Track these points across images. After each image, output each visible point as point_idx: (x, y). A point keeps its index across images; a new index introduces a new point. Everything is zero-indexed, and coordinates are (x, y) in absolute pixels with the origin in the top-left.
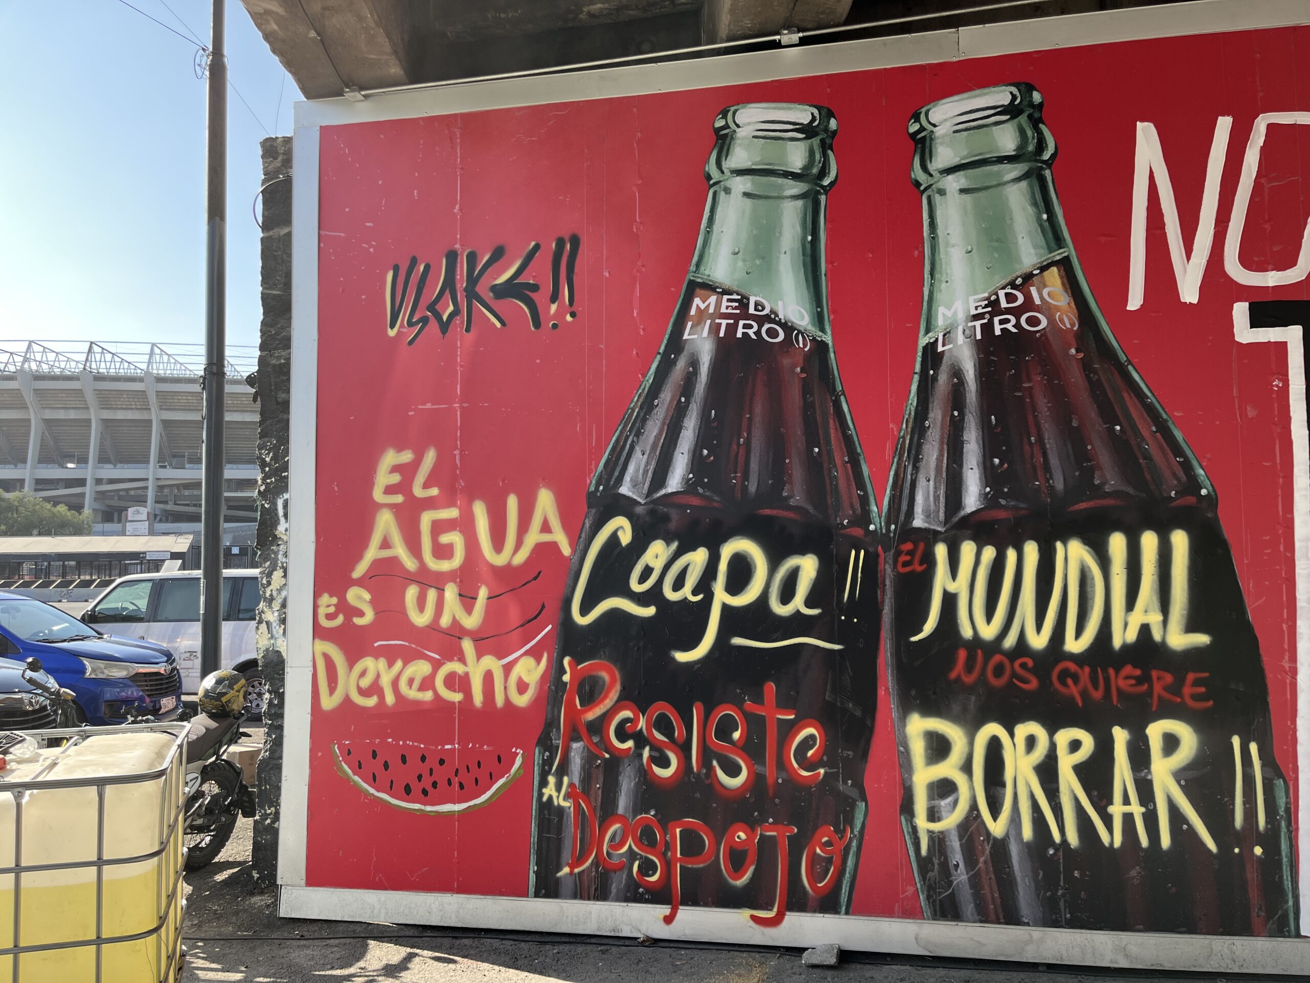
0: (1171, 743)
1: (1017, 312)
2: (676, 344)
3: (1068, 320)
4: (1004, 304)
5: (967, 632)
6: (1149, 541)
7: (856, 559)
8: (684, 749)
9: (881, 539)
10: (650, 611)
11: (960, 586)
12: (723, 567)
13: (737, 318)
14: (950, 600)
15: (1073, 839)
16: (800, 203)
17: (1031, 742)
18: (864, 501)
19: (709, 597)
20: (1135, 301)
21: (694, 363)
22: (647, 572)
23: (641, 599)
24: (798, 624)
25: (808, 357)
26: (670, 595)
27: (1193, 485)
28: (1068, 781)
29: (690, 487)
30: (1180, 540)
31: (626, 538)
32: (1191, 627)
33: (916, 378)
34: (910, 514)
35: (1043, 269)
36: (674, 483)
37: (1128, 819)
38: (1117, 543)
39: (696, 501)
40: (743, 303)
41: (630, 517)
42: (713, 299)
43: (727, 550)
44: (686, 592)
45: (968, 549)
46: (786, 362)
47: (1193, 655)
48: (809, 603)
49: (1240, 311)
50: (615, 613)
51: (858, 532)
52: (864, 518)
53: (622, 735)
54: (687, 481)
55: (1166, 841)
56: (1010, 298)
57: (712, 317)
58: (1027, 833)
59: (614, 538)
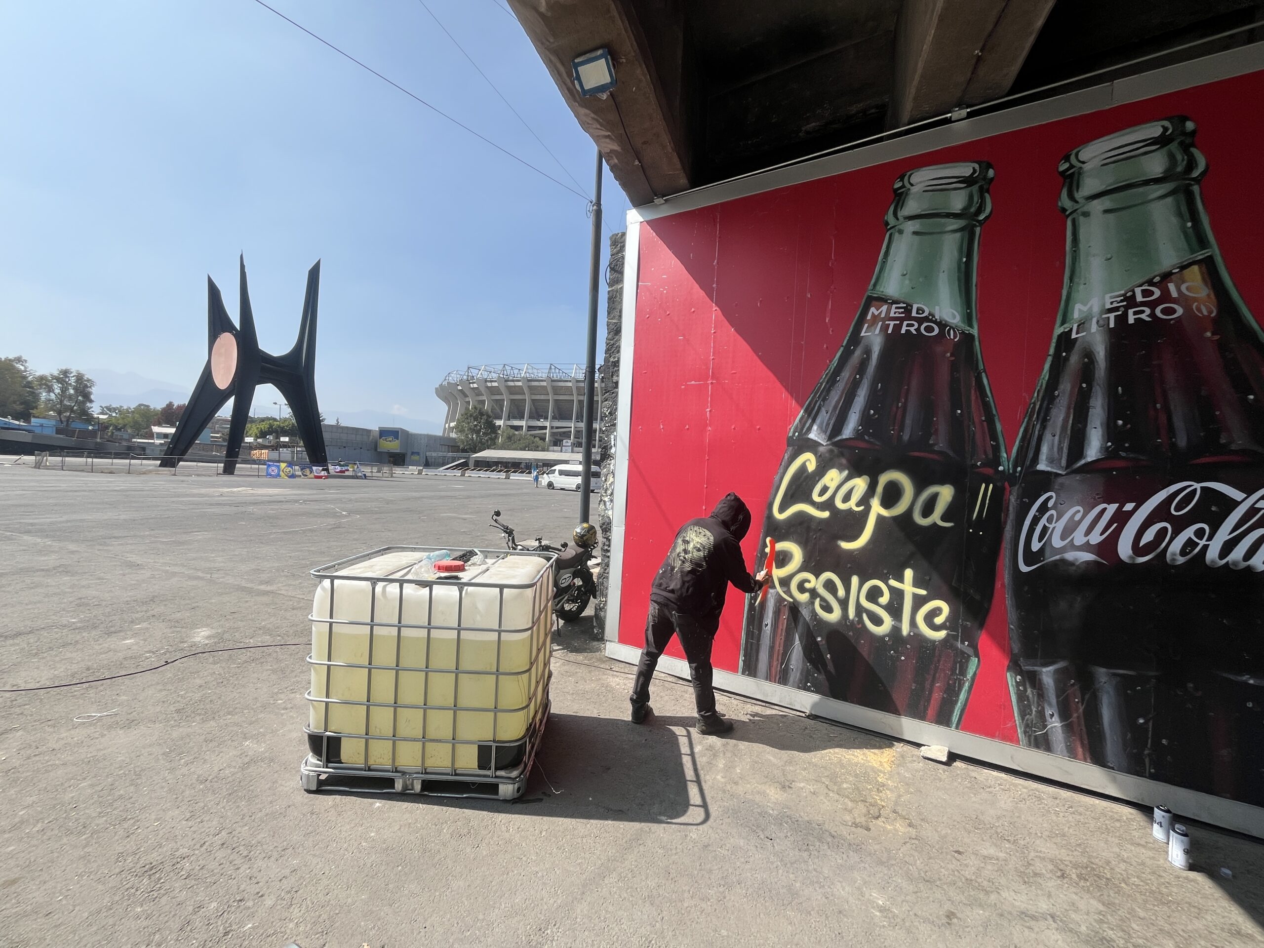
1: (1153, 305)
2: (855, 339)
3: (1206, 309)
4: (1139, 298)
7: (985, 491)
8: (844, 603)
9: (1011, 478)
10: (826, 514)
12: (880, 489)
13: (902, 320)
16: (958, 235)
18: (996, 449)
19: (868, 508)
21: (868, 352)
22: (825, 489)
23: (821, 507)
24: (934, 531)
25: (957, 345)
26: (840, 505)
29: (858, 436)
31: (811, 467)
33: (1050, 359)
34: (1035, 460)
35: (1183, 268)
36: (848, 432)
39: (862, 445)
40: (908, 310)
41: (816, 453)
42: (884, 308)
43: (884, 479)
44: (852, 504)
46: (939, 349)
48: (944, 518)
50: (801, 515)
51: (989, 471)
52: (996, 461)
53: (801, 588)
54: (856, 431)
56: (1146, 293)
57: (884, 320)
59: (803, 467)
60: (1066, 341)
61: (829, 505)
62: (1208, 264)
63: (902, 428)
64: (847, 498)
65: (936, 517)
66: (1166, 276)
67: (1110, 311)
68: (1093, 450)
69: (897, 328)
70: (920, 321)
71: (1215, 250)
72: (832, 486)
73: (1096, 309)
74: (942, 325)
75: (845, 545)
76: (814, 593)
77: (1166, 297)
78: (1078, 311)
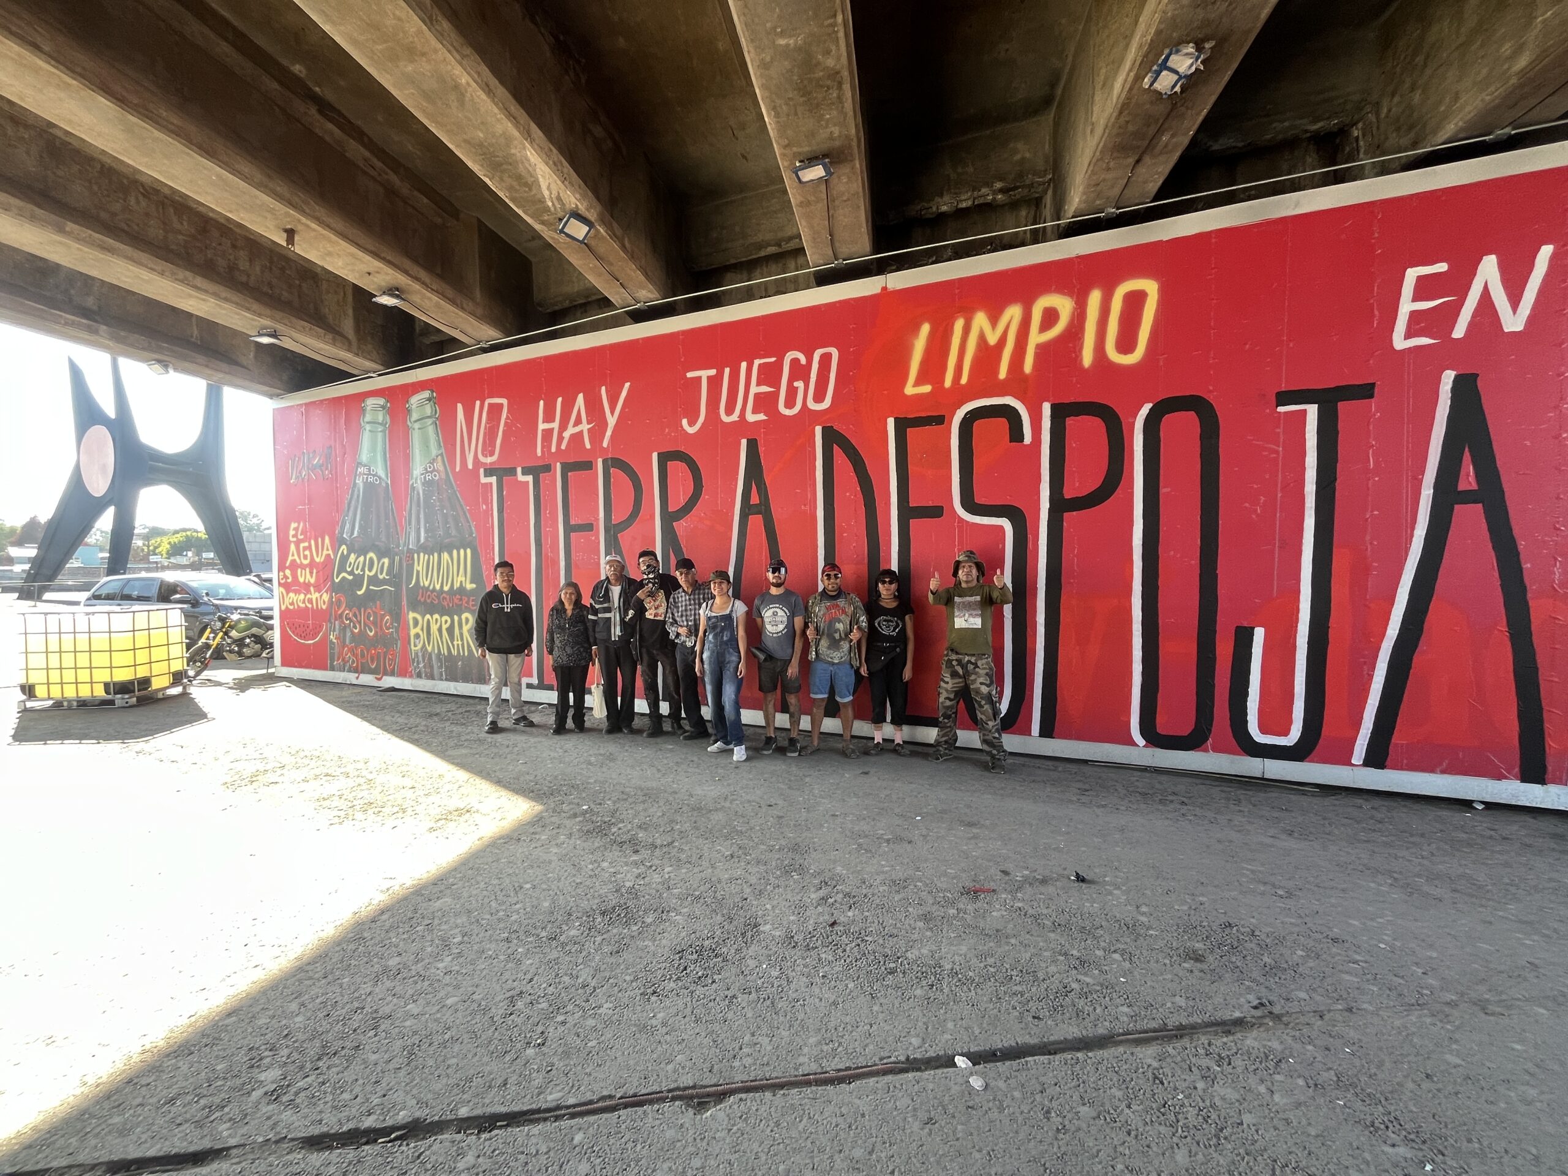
1: (431, 472)
2: (355, 484)
3: (443, 476)
4: (428, 469)
5: (422, 584)
6: (462, 552)
7: (397, 558)
8: (360, 623)
9: (403, 552)
10: (351, 577)
11: (420, 568)
12: (367, 562)
13: (368, 475)
14: (418, 572)
15: (446, 654)
16: (382, 434)
17: (437, 620)
18: (398, 539)
19: (364, 572)
20: (458, 469)
21: (359, 491)
22: (350, 564)
23: (349, 573)
24: (384, 582)
25: (384, 488)
26: (356, 572)
27: (471, 534)
28: (445, 633)
30: (469, 551)
31: (345, 552)
32: (471, 582)
33: (409, 496)
34: (409, 544)
35: (437, 457)
37: (458, 645)
38: (455, 552)
39: (361, 540)
40: (369, 470)
41: (346, 545)
42: (362, 469)
43: (368, 557)
44: (359, 571)
45: (422, 555)
46: (380, 490)
47: (472, 590)
48: (387, 574)
49: (482, 471)
50: (344, 578)
51: (397, 550)
52: (398, 546)
53: (346, 619)
54: (358, 533)
55: (466, 654)
56: (430, 467)
57: (363, 475)
58: (436, 651)
60: (413, 488)
61: (352, 572)
62: (442, 455)
63: (372, 531)
64: (357, 568)
65: (384, 574)
66: (434, 460)
67: (422, 474)
68: (423, 538)
69: (367, 479)
70: (373, 476)
71: (443, 450)
72: (353, 562)
73: (419, 474)
74: (380, 478)
75: (359, 593)
76: (351, 620)
77: (434, 469)
78: (415, 473)
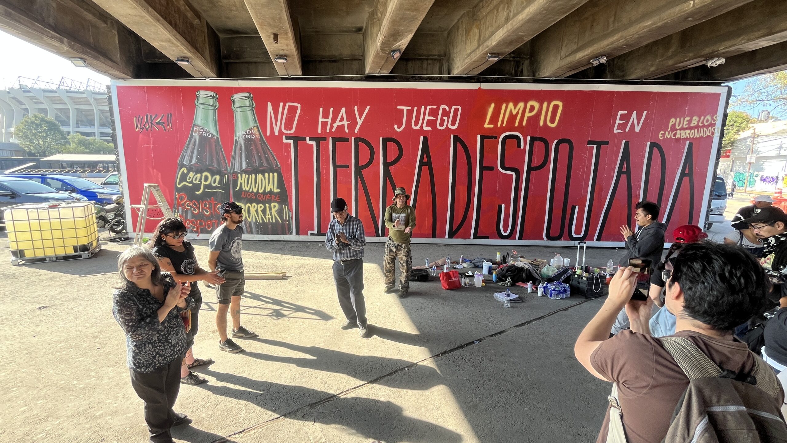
0: (275, 206)
1: (250, 134)
3: (258, 137)
4: (248, 133)
5: (244, 189)
6: (271, 174)
7: (226, 176)
8: (199, 208)
9: (230, 173)
11: (242, 181)
12: (203, 177)
13: (202, 132)
14: (241, 184)
15: (261, 222)
16: (212, 111)
17: (254, 206)
18: (227, 166)
19: (201, 182)
20: (268, 134)
21: (195, 140)
22: (190, 178)
23: (189, 183)
24: (217, 187)
25: (215, 140)
27: (277, 166)
28: (260, 213)
29: (196, 163)
30: (276, 174)
32: (278, 188)
33: (234, 145)
34: (234, 169)
35: (254, 127)
36: (193, 162)
37: (269, 218)
38: (266, 174)
39: (198, 165)
40: (204, 129)
41: (186, 167)
42: (198, 128)
43: (204, 174)
45: (244, 175)
46: (212, 141)
47: (278, 193)
48: (218, 184)
49: (284, 137)
50: (185, 185)
51: (226, 172)
52: (227, 170)
53: (188, 206)
54: (195, 161)
55: (274, 221)
56: (249, 132)
57: (198, 131)
58: (254, 221)
59: (183, 172)
60: (237, 142)
61: (191, 182)
62: (257, 126)
63: (206, 161)
64: (196, 180)
65: (216, 184)
66: (251, 128)
68: (244, 167)
69: (202, 134)
70: (207, 132)
71: (258, 124)
72: (192, 177)
73: (241, 134)
75: (197, 193)
76: (191, 207)
77: (252, 133)
78: (238, 134)
